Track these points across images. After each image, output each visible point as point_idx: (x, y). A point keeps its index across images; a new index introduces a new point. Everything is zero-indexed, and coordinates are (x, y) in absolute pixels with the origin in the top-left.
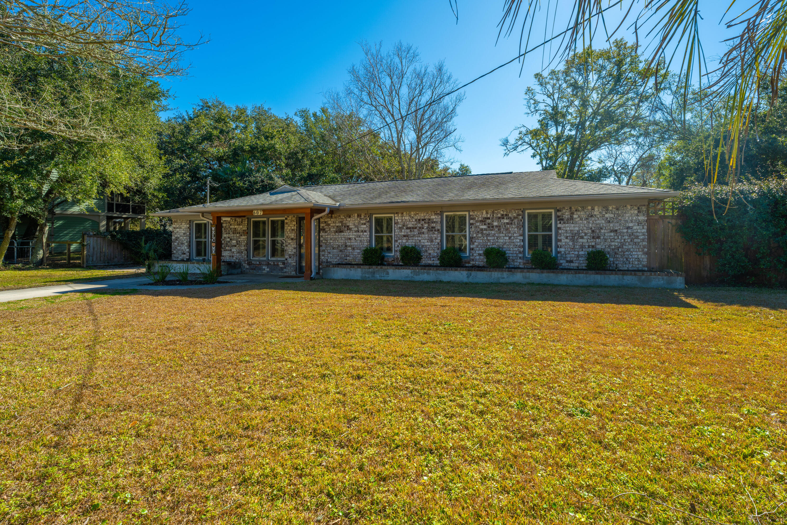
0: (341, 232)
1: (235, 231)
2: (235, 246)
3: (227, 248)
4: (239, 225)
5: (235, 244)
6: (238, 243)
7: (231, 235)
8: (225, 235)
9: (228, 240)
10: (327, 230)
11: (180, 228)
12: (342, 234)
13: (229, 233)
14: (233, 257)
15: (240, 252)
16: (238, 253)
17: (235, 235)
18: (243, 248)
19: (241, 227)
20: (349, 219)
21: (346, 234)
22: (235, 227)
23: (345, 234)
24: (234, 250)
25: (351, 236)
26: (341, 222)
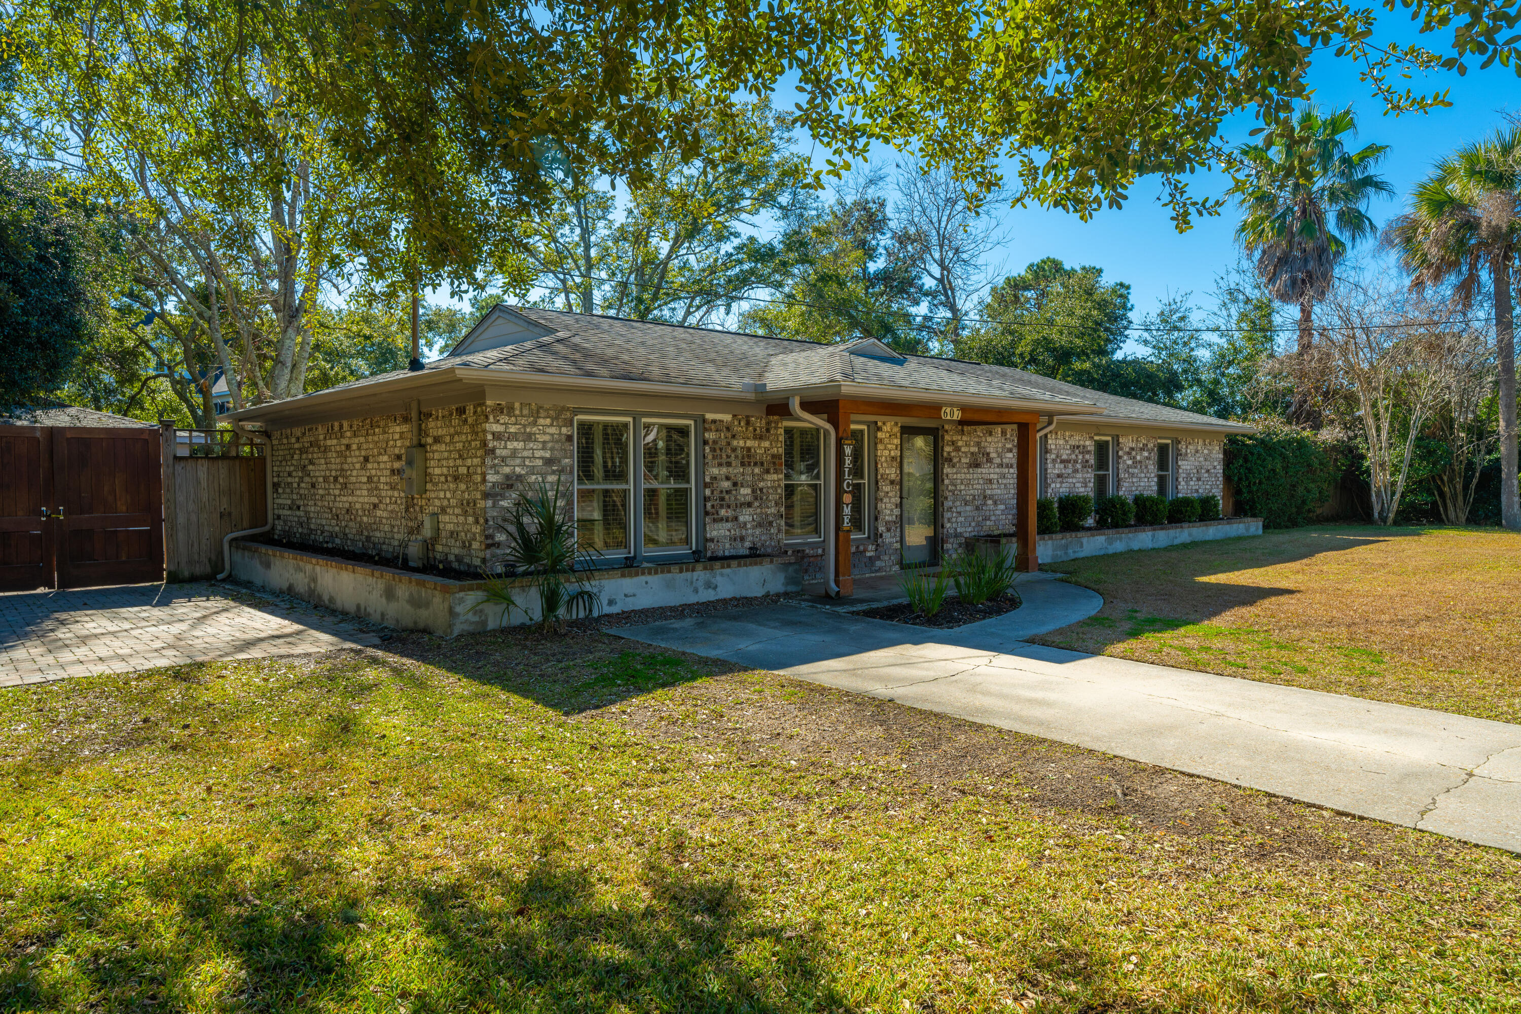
0: (977, 466)
1: (748, 458)
2: (749, 505)
3: (723, 512)
4: (761, 438)
5: (749, 499)
6: (758, 494)
7: (736, 470)
8: (715, 471)
9: (726, 485)
10: (955, 460)
11: (529, 437)
12: (979, 470)
13: (729, 464)
14: (742, 539)
15: (764, 523)
16: (760, 525)
17: (749, 470)
18: (773, 510)
19: (766, 444)
20: (989, 439)
21: (986, 471)
22: (749, 443)
23: (984, 471)
24: (745, 516)
25: (992, 476)
26: (978, 444)
